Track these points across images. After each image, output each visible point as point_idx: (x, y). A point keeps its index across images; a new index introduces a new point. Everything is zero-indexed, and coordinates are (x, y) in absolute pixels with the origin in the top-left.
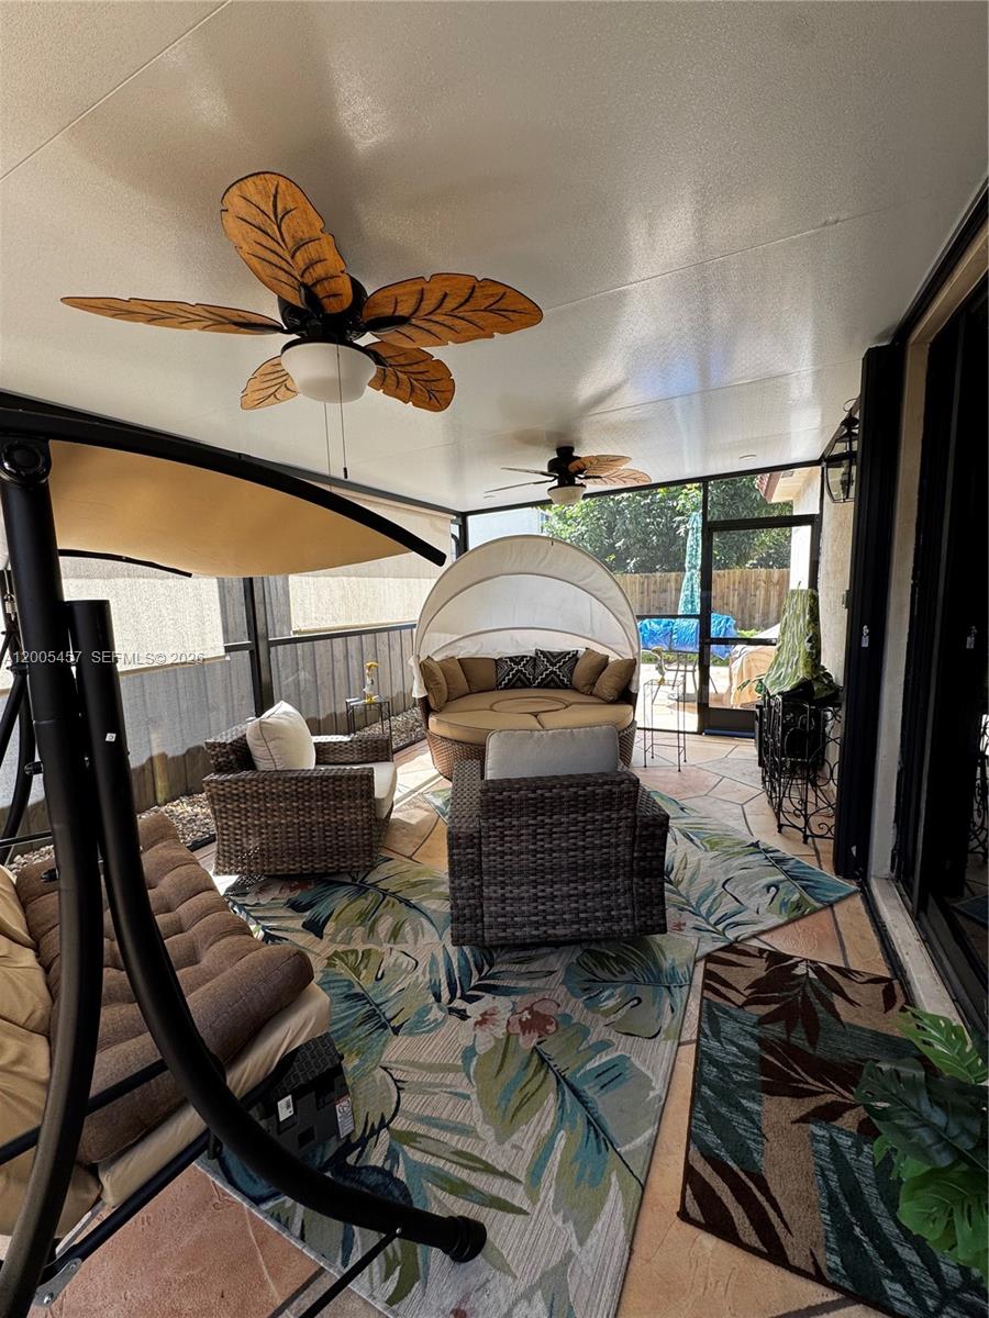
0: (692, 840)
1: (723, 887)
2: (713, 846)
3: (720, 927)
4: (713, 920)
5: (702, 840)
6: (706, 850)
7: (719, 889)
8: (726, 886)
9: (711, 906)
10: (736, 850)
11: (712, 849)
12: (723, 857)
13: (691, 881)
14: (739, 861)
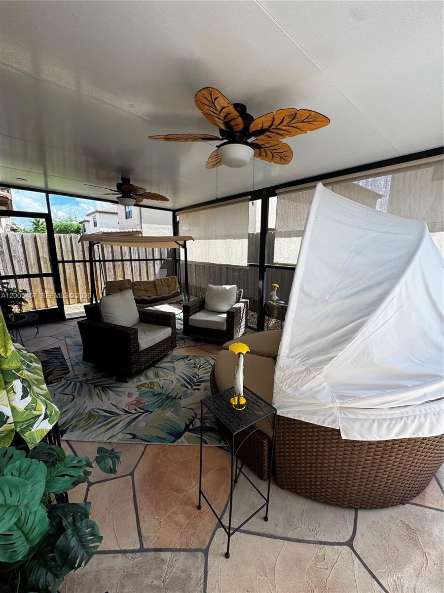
0: (105, 411)
1: (74, 396)
2: (90, 416)
3: (69, 382)
4: (73, 383)
5: (100, 416)
6: (93, 409)
7: (75, 394)
8: (72, 397)
9: (76, 386)
10: (75, 421)
11: (90, 413)
12: (81, 411)
13: (90, 391)
14: (70, 413)
